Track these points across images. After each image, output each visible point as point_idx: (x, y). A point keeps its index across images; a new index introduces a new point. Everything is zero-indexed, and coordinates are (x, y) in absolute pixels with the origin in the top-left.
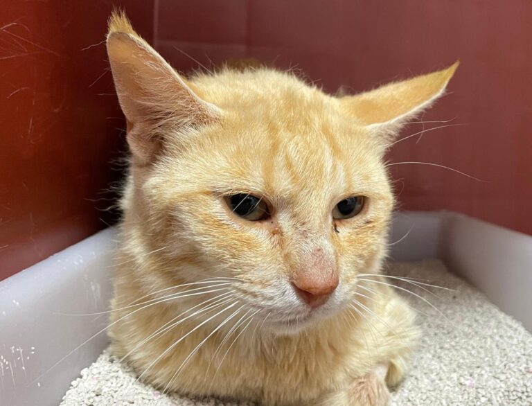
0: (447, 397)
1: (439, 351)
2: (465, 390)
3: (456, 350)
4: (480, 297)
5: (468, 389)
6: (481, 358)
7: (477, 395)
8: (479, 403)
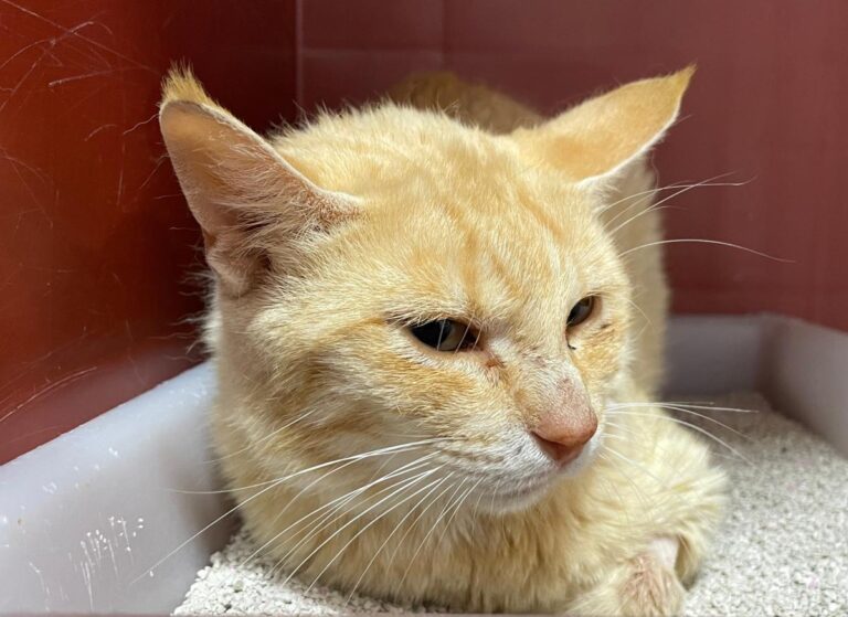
0: (774, 603)
1: (759, 532)
2: (803, 592)
3: (789, 531)
4: (827, 449)
5: (808, 590)
6: (829, 544)
7: (823, 601)
8: (826, 612)
